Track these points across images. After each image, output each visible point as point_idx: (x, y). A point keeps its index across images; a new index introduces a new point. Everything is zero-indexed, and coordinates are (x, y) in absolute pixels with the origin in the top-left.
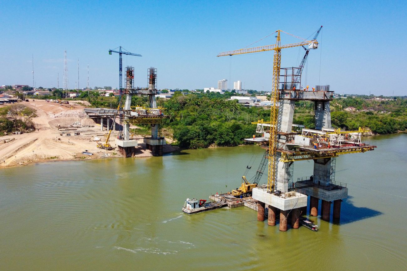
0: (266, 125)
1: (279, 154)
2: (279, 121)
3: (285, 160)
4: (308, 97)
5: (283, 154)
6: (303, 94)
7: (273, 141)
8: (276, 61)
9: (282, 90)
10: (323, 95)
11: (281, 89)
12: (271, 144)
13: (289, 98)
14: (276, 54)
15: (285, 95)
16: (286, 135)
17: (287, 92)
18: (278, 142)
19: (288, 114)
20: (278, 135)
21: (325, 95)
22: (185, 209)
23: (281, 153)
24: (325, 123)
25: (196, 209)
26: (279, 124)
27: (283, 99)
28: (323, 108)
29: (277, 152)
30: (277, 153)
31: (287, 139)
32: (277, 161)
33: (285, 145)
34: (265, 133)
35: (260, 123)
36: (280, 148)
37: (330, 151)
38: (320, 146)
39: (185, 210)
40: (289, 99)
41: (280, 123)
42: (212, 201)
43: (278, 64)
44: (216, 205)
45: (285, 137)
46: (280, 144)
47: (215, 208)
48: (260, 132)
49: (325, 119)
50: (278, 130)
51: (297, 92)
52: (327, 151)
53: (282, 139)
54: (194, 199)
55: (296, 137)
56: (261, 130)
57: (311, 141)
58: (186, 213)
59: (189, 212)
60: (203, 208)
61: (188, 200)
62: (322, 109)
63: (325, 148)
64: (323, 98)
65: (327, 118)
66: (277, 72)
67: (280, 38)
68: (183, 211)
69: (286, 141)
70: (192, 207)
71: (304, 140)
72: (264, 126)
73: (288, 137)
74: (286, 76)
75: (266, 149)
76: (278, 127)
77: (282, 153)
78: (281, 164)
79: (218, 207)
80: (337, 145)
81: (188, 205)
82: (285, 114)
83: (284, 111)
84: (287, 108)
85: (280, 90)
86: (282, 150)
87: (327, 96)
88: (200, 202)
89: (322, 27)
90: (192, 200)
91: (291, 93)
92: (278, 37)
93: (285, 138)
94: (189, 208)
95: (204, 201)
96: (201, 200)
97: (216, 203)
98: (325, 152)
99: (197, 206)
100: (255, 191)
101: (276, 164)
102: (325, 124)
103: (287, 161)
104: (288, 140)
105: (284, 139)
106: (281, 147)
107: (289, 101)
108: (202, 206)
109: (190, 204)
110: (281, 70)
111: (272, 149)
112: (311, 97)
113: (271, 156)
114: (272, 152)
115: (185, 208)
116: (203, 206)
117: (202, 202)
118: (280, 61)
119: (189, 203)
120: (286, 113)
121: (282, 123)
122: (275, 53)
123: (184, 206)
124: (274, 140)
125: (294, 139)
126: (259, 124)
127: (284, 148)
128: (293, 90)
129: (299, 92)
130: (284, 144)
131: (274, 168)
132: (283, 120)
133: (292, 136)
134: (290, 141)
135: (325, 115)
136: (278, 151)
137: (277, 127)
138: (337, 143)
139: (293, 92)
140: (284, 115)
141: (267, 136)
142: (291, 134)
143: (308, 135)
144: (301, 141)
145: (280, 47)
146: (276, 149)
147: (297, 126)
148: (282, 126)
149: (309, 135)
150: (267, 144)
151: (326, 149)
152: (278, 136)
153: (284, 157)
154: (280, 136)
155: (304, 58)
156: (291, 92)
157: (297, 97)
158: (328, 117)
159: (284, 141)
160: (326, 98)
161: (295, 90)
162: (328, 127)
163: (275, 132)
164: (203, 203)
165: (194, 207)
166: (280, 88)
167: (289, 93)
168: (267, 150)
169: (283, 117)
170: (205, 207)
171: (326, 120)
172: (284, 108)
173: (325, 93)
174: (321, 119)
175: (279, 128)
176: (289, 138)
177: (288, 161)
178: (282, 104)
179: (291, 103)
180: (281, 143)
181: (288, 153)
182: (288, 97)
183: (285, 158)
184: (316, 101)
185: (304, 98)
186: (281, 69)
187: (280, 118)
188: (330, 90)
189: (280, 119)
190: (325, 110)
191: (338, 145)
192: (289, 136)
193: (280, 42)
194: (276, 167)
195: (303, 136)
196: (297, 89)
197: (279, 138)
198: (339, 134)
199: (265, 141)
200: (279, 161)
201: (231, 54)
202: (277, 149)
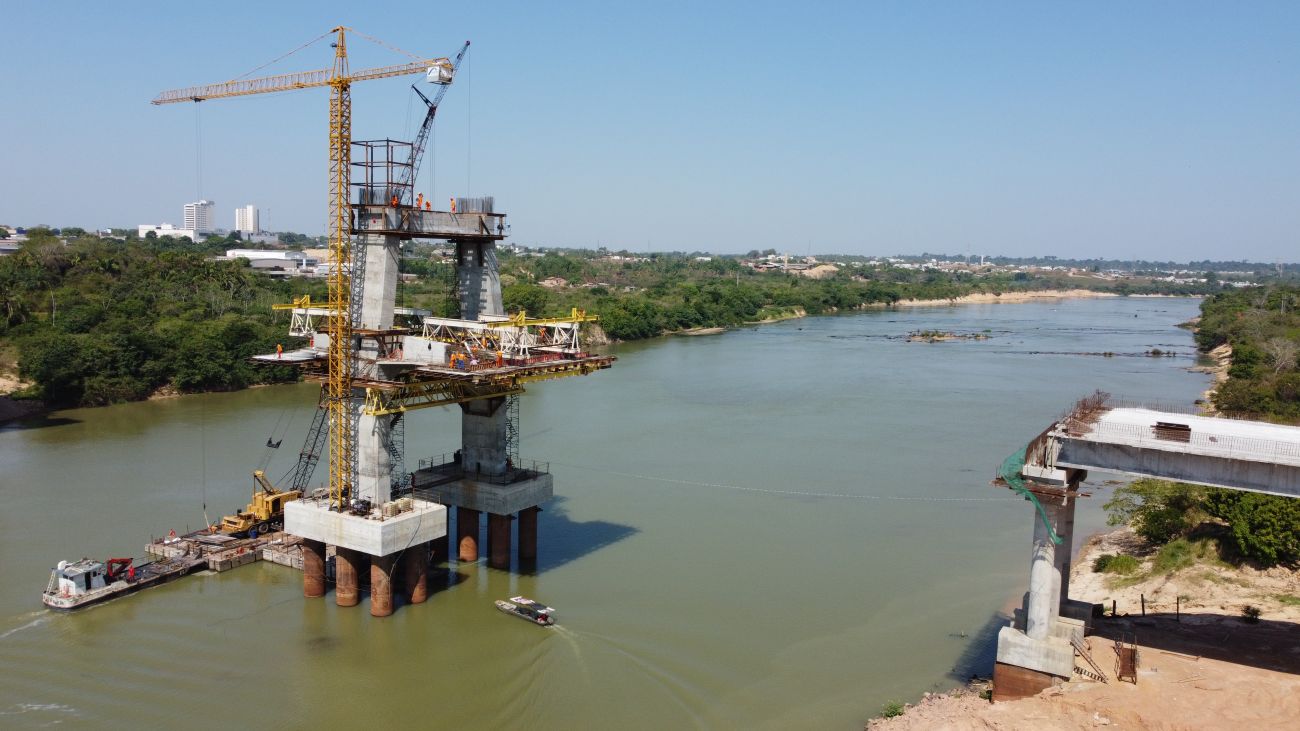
0: (320, 312)
1: (361, 393)
2: (357, 298)
3: (378, 409)
4: (435, 229)
5: (371, 393)
6: (421, 218)
7: (340, 356)
8: (338, 118)
9: (361, 207)
10: (477, 225)
11: (357, 202)
12: (333, 366)
13: (381, 228)
14: (335, 97)
15: (371, 222)
16: (378, 336)
17: (375, 210)
18: (357, 359)
19: (382, 277)
20: (352, 337)
21: (482, 225)
22: (54, 598)
23: (364, 389)
24: (485, 301)
25: (92, 592)
26: (356, 307)
27: (366, 233)
28: (480, 260)
29: (352, 387)
30: (355, 391)
31: (381, 347)
32: (355, 415)
33: (376, 367)
34: (315, 334)
35: (300, 306)
36: (361, 376)
37: (501, 374)
38: (474, 362)
39: (53, 601)
40: (381, 233)
41: (358, 301)
42: (153, 560)
43: (342, 127)
44: (168, 570)
45: (375, 342)
46: (361, 365)
47: (163, 579)
48: (301, 335)
49: (486, 291)
50: (354, 324)
51: (404, 212)
52: (494, 375)
53: (366, 349)
54: (85, 559)
55: (408, 340)
56: (304, 326)
57: (448, 352)
58: (55, 610)
59: (67, 604)
60: (120, 585)
61: (61, 565)
62: (476, 263)
63: (485, 367)
64: (477, 233)
65: (490, 288)
66: (342, 151)
67: (348, 51)
68: (47, 606)
69: (379, 356)
70: (79, 585)
71: (430, 347)
72: (313, 316)
73: (382, 343)
74: (372, 167)
75: (322, 380)
76: (355, 315)
77: (368, 390)
78: (367, 421)
79: (176, 575)
80: (517, 358)
81: (63, 582)
82: (373, 276)
83: (368, 267)
84: (378, 258)
85: (354, 206)
86: (367, 380)
87: (488, 225)
88: (110, 568)
89: (468, 43)
90: (78, 565)
91: (386, 215)
92: (340, 48)
93: (376, 345)
94: (69, 591)
95: (125, 563)
96: (113, 561)
97: (168, 564)
98: (486, 376)
99: (95, 581)
100: (291, 509)
101: (352, 422)
102: (485, 304)
103: (383, 411)
104: (384, 352)
105: (372, 349)
106: (365, 372)
107: (383, 237)
108: (115, 580)
109: (72, 579)
110: (352, 146)
111: (339, 379)
112: (444, 230)
113: (336, 401)
114: (339, 390)
115: (52, 594)
116: (121, 579)
117: (117, 566)
118: (348, 118)
119: (65, 577)
120: (376, 274)
121: (365, 302)
122: (330, 94)
123: (50, 588)
124: (343, 355)
125: (401, 348)
126: (296, 311)
127: (374, 374)
128: (392, 206)
129: (411, 213)
130: (372, 362)
131: (347, 437)
132: (366, 295)
133: (395, 340)
134: (391, 351)
135: (485, 280)
136: (356, 383)
137: (350, 316)
138: (519, 351)
139: (391, 213)
140: (369, 278)
141: (322, 343)
142: (392, 333)
143: (439, 334)
144: (421, 351)
145: (346, 76)
146: (349, 379)
147: (412, 314)
148: (365, 311)
149: (444, 334)
150: (321, 366)
151: (489, 371)
152: (353, 342)
153: (376, 400)
154: (359, 341)
155: (424, 125)
156: (387, 211)
157: (406, 228)
158: (492, 285)
159: (373, 355)
160: (485, 233)
161: (398, 207)
162: (496, 312)
163: (344, 329)
164: (120, 571)
165: (89, 587)
166: (355, 199)
167: (379, 216)
168: (324, 386)
169: (367, 285)
170: (128, 581)
171: (488, 293)
172: (369, 259)
173: (483, 219)
174: (476, 291)
175: (357, 318)
176: (385, 344)
177: (386, 412)
178: (361, 246)
179: (387, 245)
180: (363, 360)
181: (386, 388)
182: (379, 225)
183: (378, 405)
184: (460, 242)
185: (426, 229)
186: (353, 143)
187: (357, 290)
188: (495, 211)
189: (359, 293)
190: (485, 265)
191: (520, 357)
192: (388, 339)
193: (345, 64)
194: (352, 433)
195: (428, 337)
196: (404, 201)
197: (359, 347)
198: (521, 328)
199: (318, 359)
200: (360, 415)
201: (198, 95)
202: (352, 380)
